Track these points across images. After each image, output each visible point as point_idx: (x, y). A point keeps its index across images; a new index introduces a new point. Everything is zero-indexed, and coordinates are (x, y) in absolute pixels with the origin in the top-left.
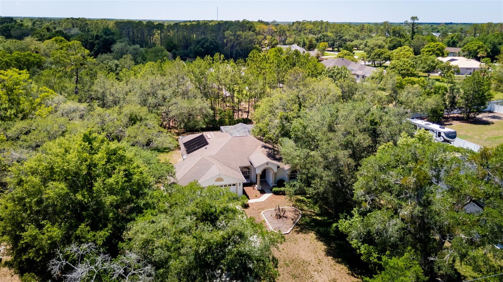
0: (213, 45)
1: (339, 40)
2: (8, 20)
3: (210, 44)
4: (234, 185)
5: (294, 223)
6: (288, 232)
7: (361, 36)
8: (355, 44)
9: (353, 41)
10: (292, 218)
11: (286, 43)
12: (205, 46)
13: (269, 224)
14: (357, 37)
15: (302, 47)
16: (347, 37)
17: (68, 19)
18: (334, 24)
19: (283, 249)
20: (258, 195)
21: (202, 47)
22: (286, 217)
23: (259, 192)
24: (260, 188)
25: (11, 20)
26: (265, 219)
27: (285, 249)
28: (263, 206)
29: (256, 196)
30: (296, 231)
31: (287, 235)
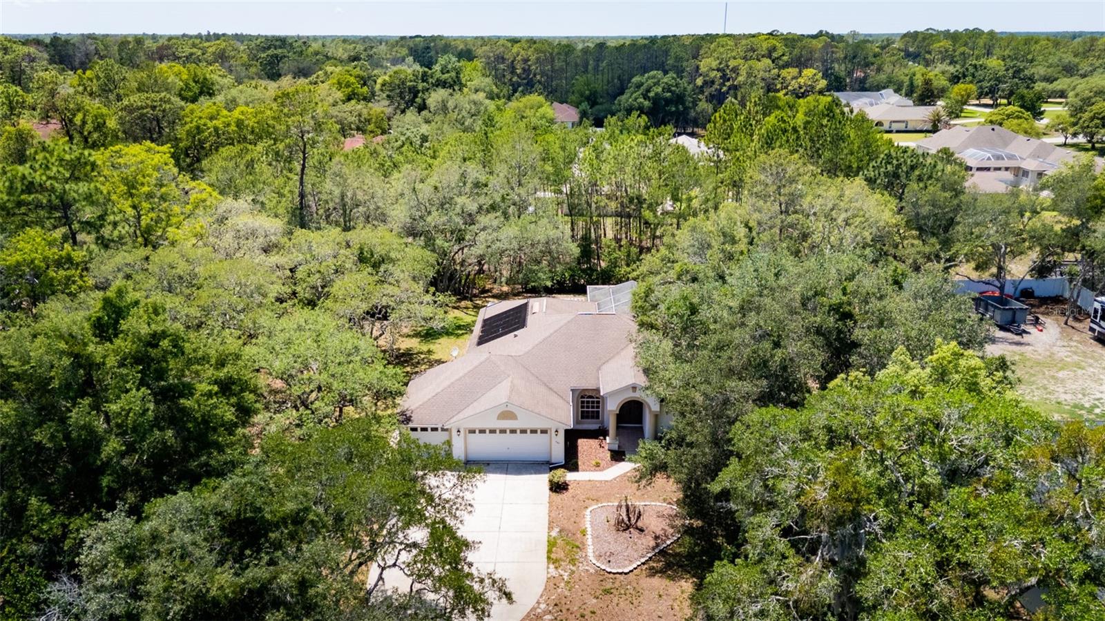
0: (671, 92)
1: (1014, 77)
2: (278, 43)
3: (663, 89)
4: (544, 432)
5: (653, 549)
6: (626, 570)
7: (1084, 67)
8: (1059, 87)
9: (1056, 79)
10: (659, 532)
11: (867, 85)
12: (652, 94)
13: (590, 542)
14: (1069, 70)
15: (907, 95)
16: (1040, 70)
17: (403, 38)
18: (1012, 37)
19: (593, 613)
20: (603, 464)
21: (645, 97)
22: (641, 530)
23: (609, 454)
24: (616, 447)
25: (282, 42)
26: (588, 526)
27: (598, 612)
28: (600, 494)
29: (598, 465)
30: (652, 568)
31: (622, 577)
